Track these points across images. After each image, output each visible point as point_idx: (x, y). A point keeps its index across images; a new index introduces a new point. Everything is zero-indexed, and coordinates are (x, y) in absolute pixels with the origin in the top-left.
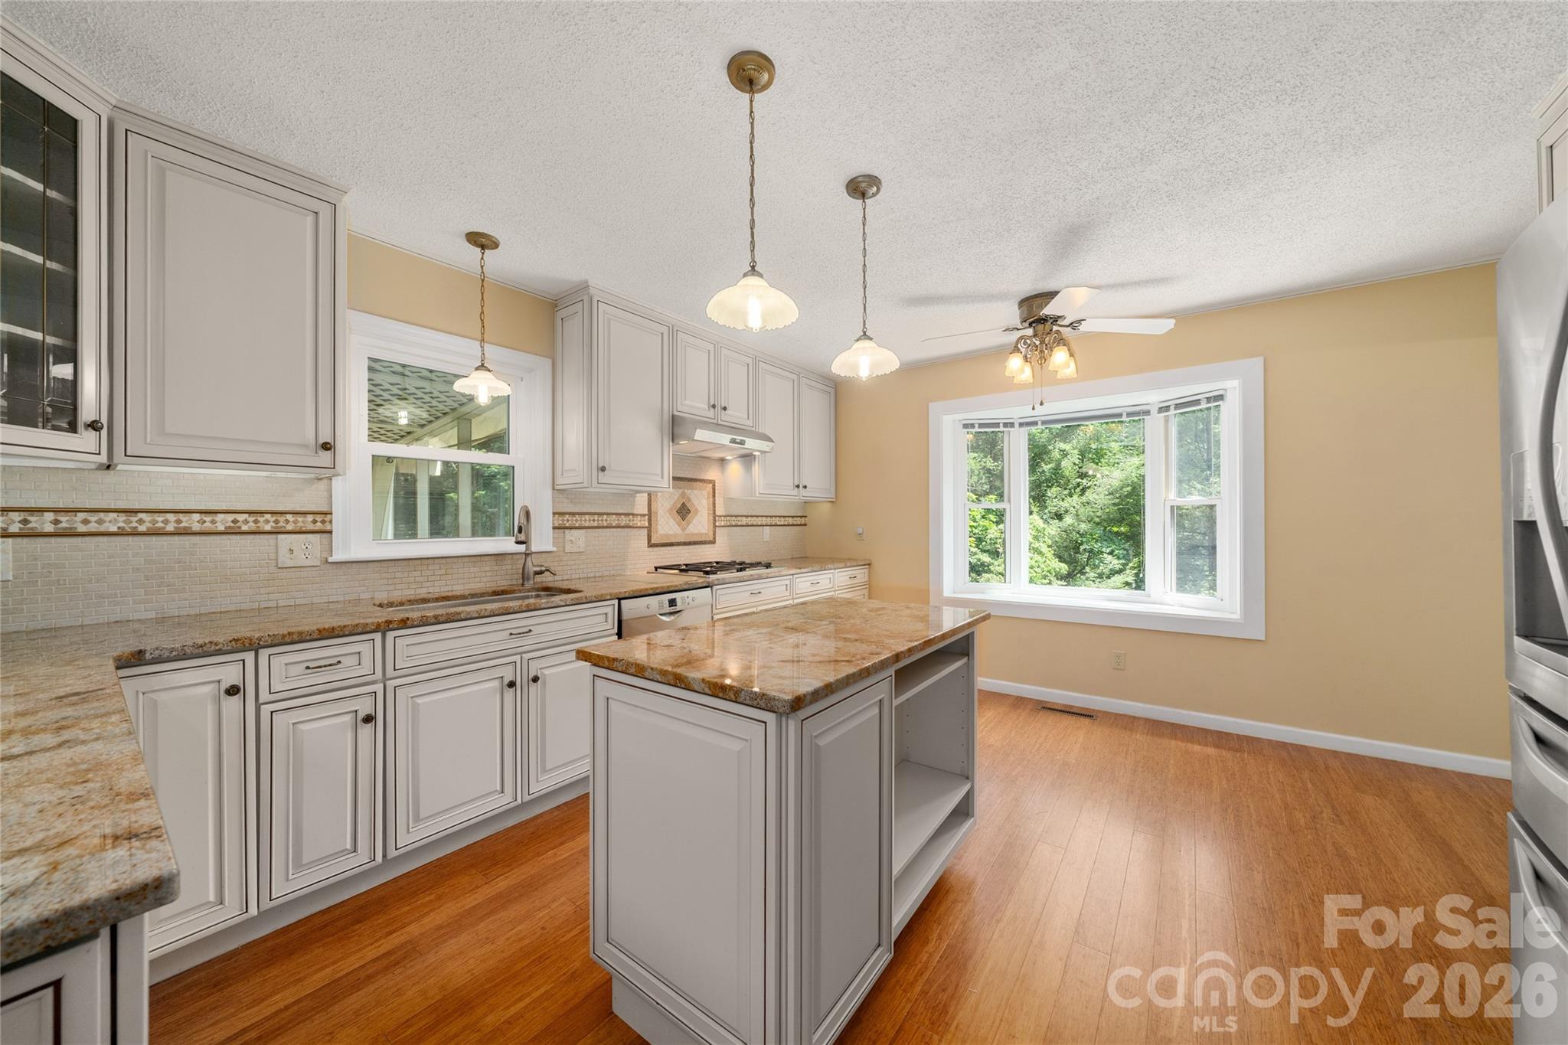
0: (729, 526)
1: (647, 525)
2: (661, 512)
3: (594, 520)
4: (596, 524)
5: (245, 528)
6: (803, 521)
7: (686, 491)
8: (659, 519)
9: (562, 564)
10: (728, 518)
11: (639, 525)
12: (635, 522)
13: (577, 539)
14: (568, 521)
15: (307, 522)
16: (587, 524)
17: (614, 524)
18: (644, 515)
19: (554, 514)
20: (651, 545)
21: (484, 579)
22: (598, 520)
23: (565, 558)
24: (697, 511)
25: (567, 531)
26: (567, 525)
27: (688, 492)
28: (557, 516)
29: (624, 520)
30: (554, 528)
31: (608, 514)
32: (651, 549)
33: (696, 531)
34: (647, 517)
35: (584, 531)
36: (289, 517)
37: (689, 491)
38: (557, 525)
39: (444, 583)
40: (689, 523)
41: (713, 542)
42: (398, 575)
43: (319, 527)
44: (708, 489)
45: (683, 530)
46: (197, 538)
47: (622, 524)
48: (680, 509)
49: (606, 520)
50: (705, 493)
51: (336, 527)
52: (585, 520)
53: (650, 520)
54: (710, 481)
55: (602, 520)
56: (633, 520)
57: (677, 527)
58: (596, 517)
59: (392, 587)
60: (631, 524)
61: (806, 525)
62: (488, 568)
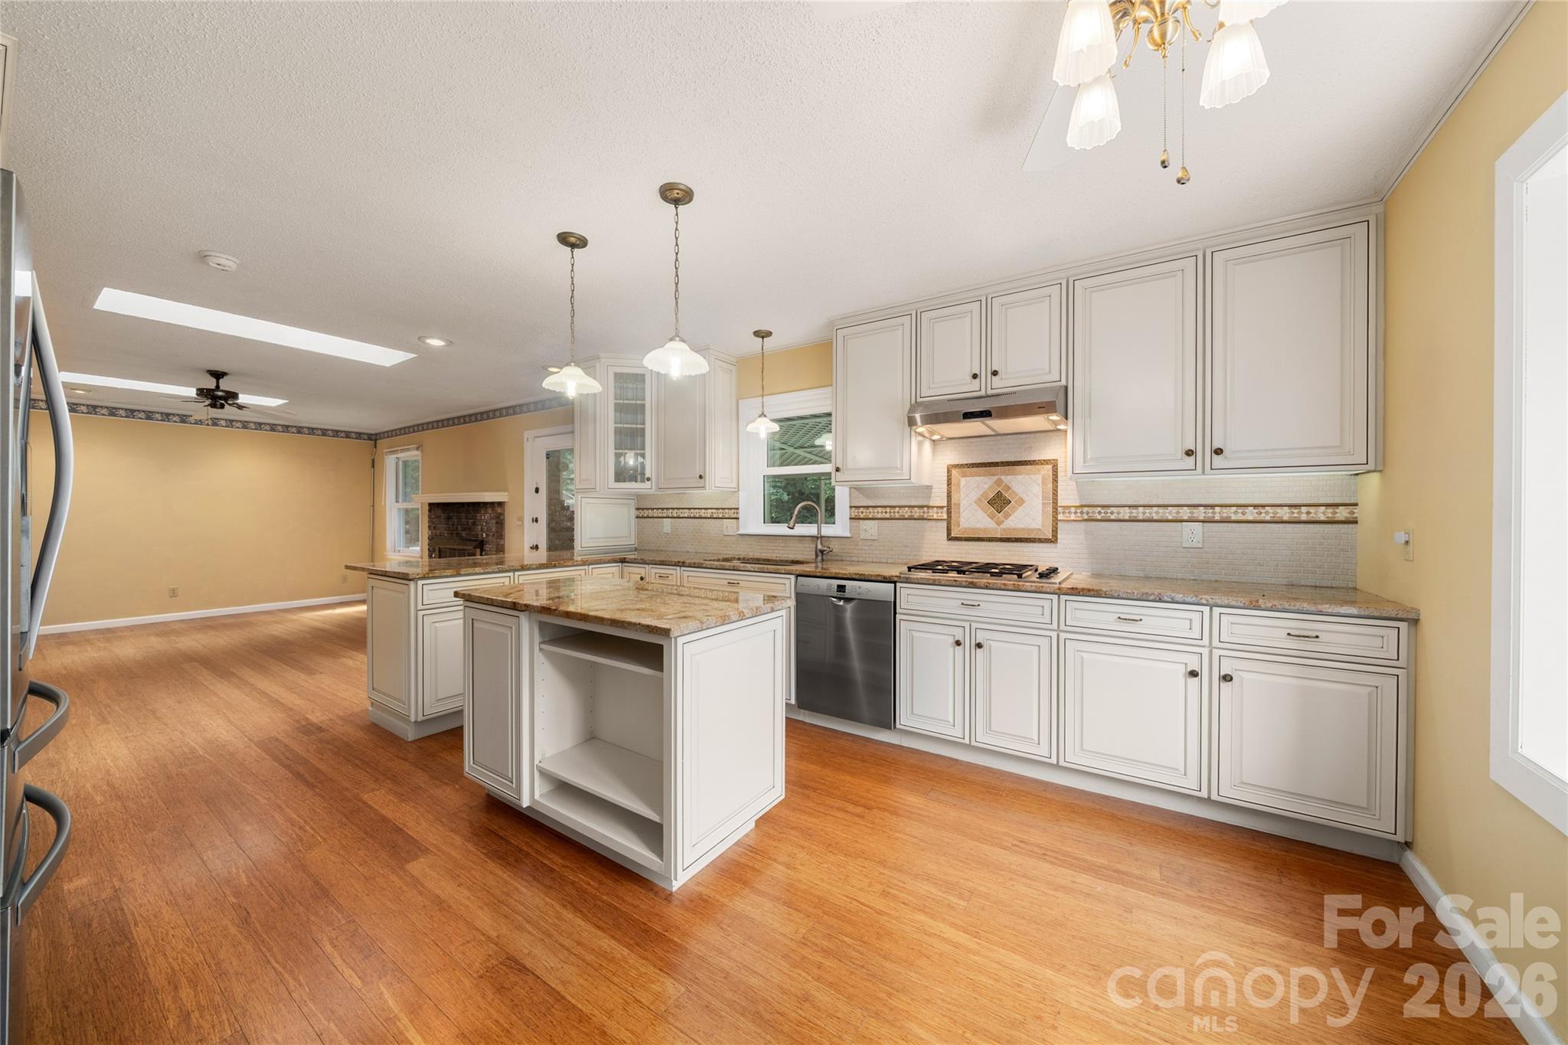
0: (1086, 520)
1: (945, 517)
2: (964, 504)
3: (886, 512)
4: (888, 516)
5: (715, 516)
6: (1342, 513)
7: (1003, 477)
8: (961, 511)
9: (858, 547)
10: (1085, 509)
11: (935, 517)
12: (930, 514)
13: (870, 528)
14: (862, 512)
15: (731, 513)
16: (879, 516)
17: (906, 516)
18: (942, 507)
19: (851, 507)
20: (950, 538)
21: (805, 553)
22: (890, 512)
23: (860, 544)
24: (1021, 501)
25: (861, 521)
26: (862, 516)
27: (1007, 479)
28: (853, 509)
29: (917, 513)
30: (850, 519)
31: (900, 507)
32: (951, 542)
33: (1021, 526)
34: (945, 509)
35: (877, 521)
36: (727, 511)
37: (1009, 477)
38: (853, 516)
39: (784, 552)
40: (1007, 516)
41: (1053, 540)
42: (764, 544)
43: (735, 516)
44: (1043, 472)
45: (999, 523)
46: (704, 520)
47: (916, 517)
48: (994, 499)
49: (898, 512)
50: (1039, 478)
51: (740, 516)
52: (878, 512)
53: (949, 513)
54: (1046, 462)
55: (894, 512)
56: (928, 512)
57: (989, 520)
58: (888, 510)
59: (761, 551)
60: (925, 516)
61: (1355, 522)
62: (807, 545)
